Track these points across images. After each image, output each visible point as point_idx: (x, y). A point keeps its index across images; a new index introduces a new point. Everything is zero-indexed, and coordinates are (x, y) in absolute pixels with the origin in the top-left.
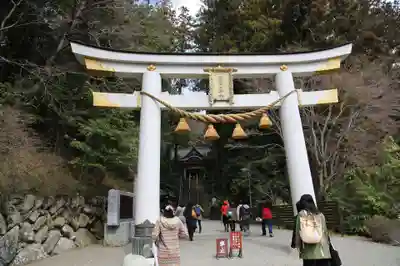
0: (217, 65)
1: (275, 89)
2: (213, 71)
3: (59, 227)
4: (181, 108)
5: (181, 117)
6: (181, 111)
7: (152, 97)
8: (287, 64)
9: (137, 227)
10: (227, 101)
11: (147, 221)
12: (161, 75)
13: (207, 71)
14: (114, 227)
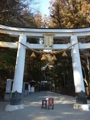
0: (48, 33)
1: (70, 42)
2: (46, 35)
4: (33, 49)
5: (33, 52)
6: (33, 50)
9: (13, 93)
10: (51, 46)
11: (16, 91)
12: (27, 36)
13: (44, 35)
14: (8, 93)
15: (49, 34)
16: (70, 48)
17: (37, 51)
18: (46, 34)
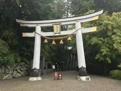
3: (17, 70)
4: (45, 36)
7: (38, 34)
8: (78, 20)
11: (35, 68)
12: (41, 27)
13: (53, 25)
15: (57, 23)
16: (75, 33)
17: (48, 38)
18: (55, 24)
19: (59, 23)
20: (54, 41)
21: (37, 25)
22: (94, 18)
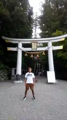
0: (34, 41)
1: (47, 46)
3: (1, 76)
7: (20, 49)
8: (50, 40)
9: (16, 75)
10: (36, 49)
12: (22, 43)
13: (31, 42)
14: (13, 76)
16: (47, 50)
17: (28, 52)
19: (36, 42)
20: (32, 55)
21: (19, 42)
22: (61, 39)
